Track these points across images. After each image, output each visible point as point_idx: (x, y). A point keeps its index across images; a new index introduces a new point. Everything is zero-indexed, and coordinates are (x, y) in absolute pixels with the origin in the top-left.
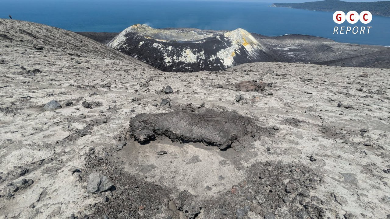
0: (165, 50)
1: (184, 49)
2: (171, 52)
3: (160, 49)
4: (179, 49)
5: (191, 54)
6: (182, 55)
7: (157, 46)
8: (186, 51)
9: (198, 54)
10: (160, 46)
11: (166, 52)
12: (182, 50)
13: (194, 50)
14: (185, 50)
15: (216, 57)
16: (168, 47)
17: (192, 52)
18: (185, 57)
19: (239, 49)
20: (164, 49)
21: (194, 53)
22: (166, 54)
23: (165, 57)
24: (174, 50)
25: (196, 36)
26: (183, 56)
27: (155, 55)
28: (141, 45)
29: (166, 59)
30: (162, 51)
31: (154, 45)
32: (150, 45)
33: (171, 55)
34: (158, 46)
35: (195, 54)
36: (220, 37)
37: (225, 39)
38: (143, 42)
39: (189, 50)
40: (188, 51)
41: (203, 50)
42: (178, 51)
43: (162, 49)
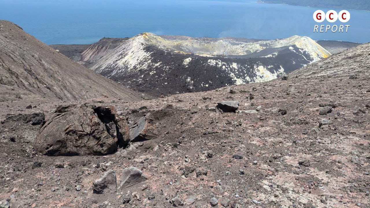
0: (229, 69)
1: (255, 67)
2: (238, 71)
3: (221, 67)
4: (249, 67)
5: (268, 73)
6: (255, 75)
7: (215, 63)
8: (259, 68)
9: (276, 72)
10: (220, 63)
11: (231, 70)
12: (252, 67)
13: (269, 67)
14: (257, 67)
16: (232, 64)
17: (268, 70)
18: (261, 77)
20: (227, 68)
21: (271, 71)
22: (233, 74)
23: (233, 78)
24: (241, 68)
25: (229, 48)
26: (257, 75)
27: (217, 76)
28: (189, 63)
29: (236, 81)
30: (225, 70)
31: (209, 62)
32: (203, 63)
33: (240, 76)
34: (217, 63)
35: (273, 73)
36: (294, 48)
37: (300, 50)
38: (191, 59)
39: (263, 67)
40: (261, 68)
41: (281, 66)
42: (248, 70)
43: (224, 67)
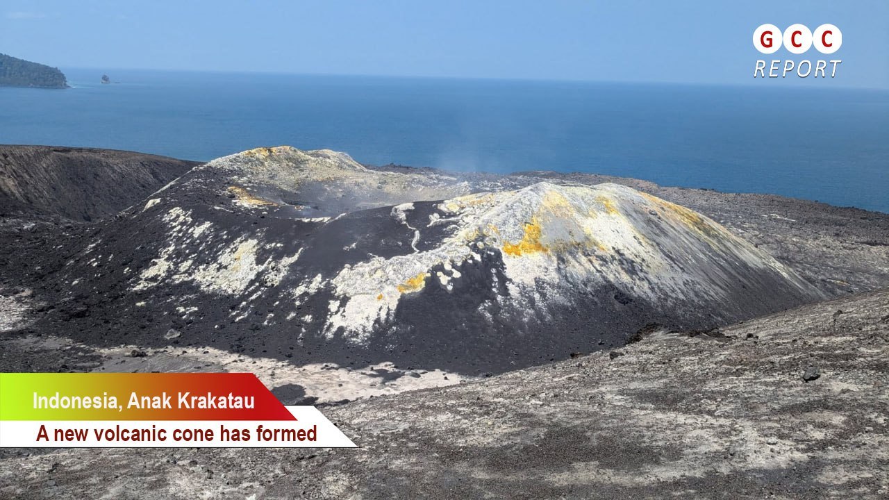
0: (180, 235)
1: (239, 239)
2: (191, 242)
4: (225, 237)
5: (248, 260)
7: (173, 217)
9: (269, 263)
10: (181, 218)
11: (179, 239)
12: (229, 241)
13: (268, 247)
14: (242, 242)
15: (328, 284)
17: (257, 254)
18: (219, 269)
19: (464, 268)
21: (262, 257)
22: (172, 248)
24: (208, 236)
26: (216, 262)
33: (180, 255)
34: (177, 218)
36: (412, 209)
37: (433, 217)
39: (256, 242)
40: (248, 245)
41: (301, 250)
42: (214, 244)
